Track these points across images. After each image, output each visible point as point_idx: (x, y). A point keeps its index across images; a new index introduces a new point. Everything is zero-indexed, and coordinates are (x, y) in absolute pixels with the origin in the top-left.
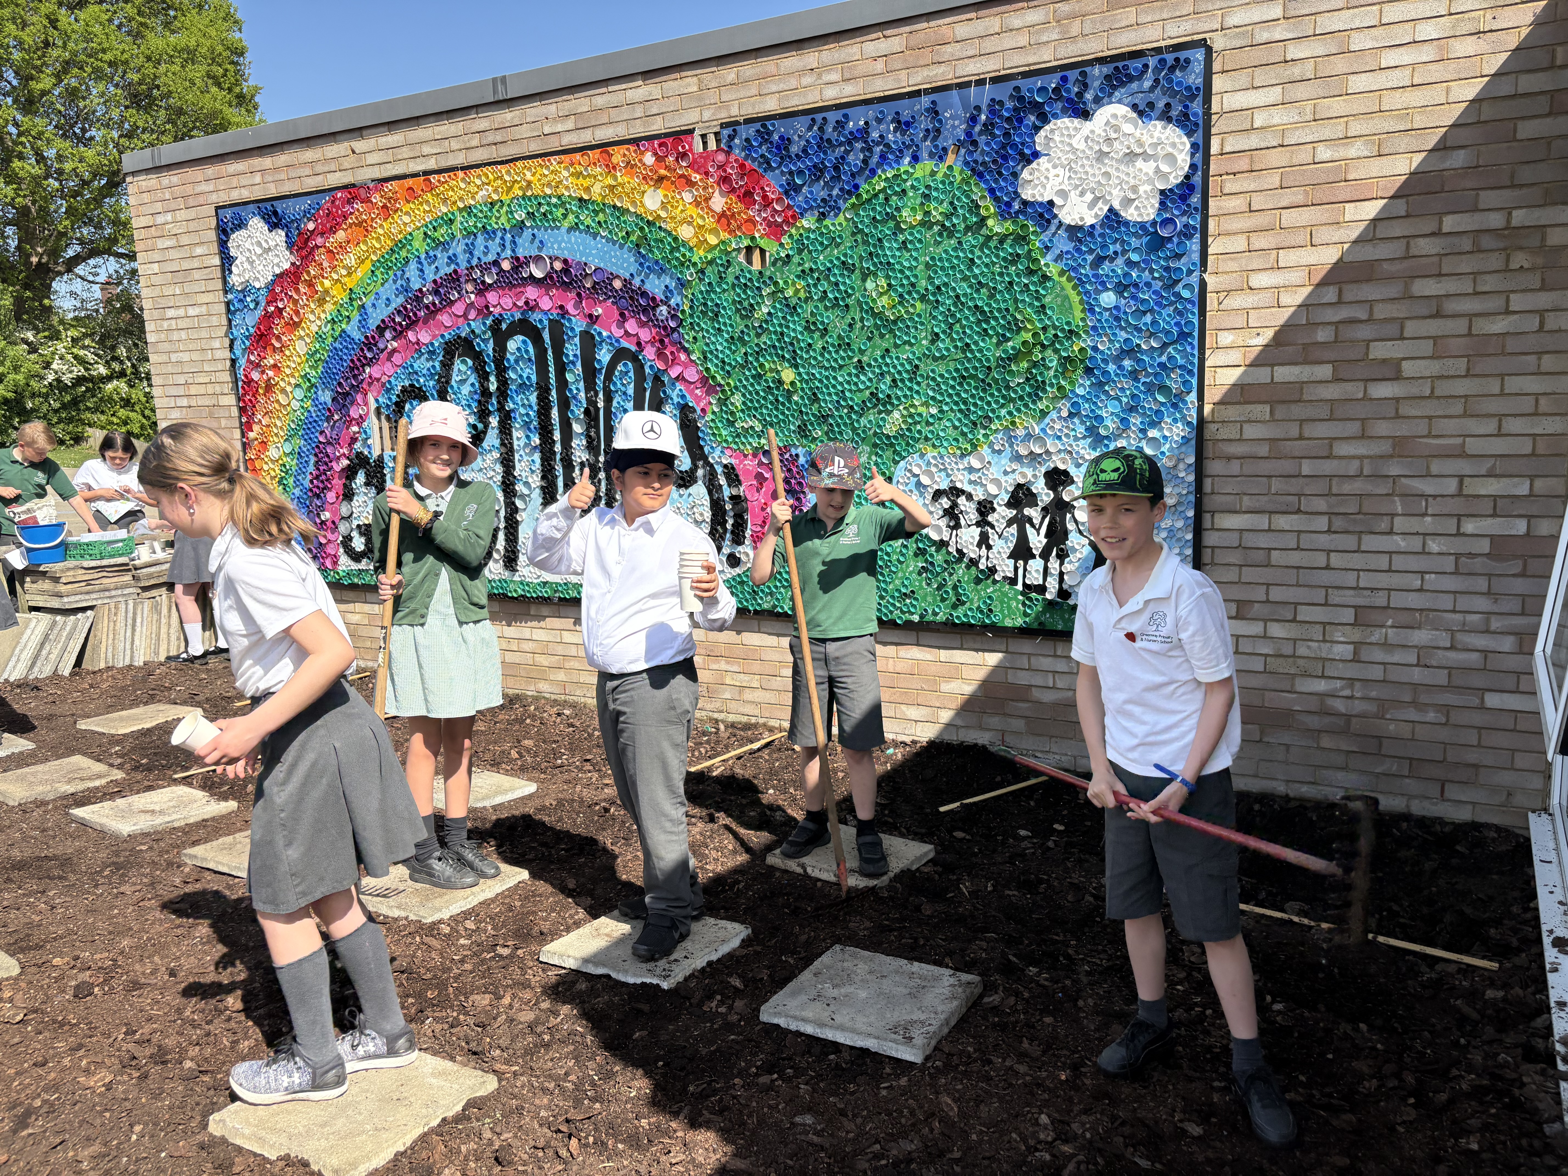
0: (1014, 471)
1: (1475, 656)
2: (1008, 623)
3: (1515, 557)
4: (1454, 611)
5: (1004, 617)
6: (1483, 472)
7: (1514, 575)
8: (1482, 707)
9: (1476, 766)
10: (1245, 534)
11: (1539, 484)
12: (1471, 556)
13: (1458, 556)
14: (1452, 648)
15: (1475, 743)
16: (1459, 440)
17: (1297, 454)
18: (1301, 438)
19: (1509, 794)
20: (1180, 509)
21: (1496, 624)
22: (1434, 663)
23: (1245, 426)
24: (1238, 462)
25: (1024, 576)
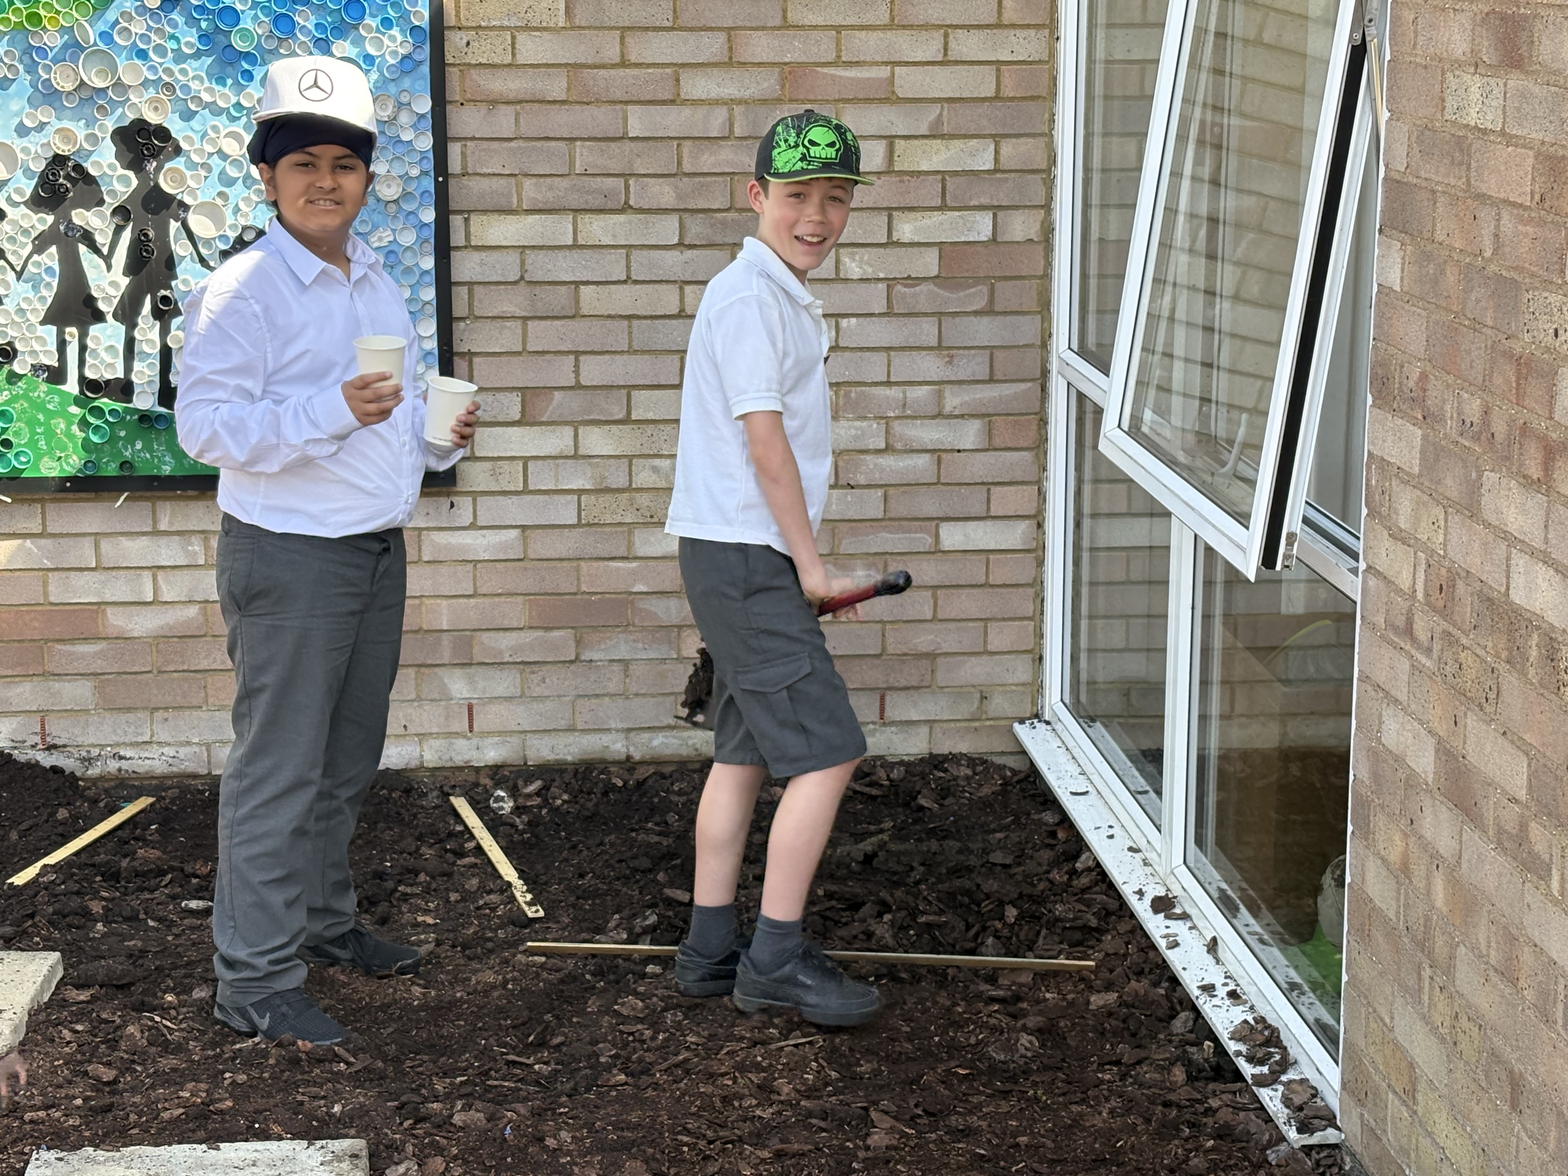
0: (42, 126)
1: (923, 461)
2: (50, 469)
3: (977, 281)
4: (888, 383)
5: (39, 457)
6: (924, 130)
7: (976, 313)
8: (937, 551)
9: (932, 656)
10: (531, 256)
11: (1008, 148)
12: (911, 281)
13: (891, 282)
14: (888, 449)
15: (929, 616)
16: (884, 72)
17: (619, 95)
18: (624, 64)
19: (984, 698)
20: (408, 207)
21: (953, 401)
22: (862, 480)
23: (521, 37)
24: (510, 110)
25: (82, 363)
